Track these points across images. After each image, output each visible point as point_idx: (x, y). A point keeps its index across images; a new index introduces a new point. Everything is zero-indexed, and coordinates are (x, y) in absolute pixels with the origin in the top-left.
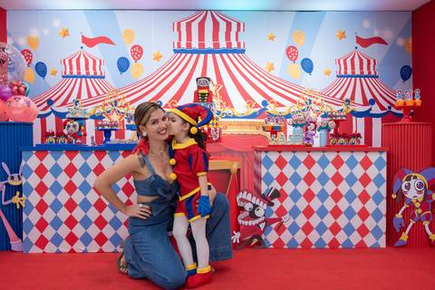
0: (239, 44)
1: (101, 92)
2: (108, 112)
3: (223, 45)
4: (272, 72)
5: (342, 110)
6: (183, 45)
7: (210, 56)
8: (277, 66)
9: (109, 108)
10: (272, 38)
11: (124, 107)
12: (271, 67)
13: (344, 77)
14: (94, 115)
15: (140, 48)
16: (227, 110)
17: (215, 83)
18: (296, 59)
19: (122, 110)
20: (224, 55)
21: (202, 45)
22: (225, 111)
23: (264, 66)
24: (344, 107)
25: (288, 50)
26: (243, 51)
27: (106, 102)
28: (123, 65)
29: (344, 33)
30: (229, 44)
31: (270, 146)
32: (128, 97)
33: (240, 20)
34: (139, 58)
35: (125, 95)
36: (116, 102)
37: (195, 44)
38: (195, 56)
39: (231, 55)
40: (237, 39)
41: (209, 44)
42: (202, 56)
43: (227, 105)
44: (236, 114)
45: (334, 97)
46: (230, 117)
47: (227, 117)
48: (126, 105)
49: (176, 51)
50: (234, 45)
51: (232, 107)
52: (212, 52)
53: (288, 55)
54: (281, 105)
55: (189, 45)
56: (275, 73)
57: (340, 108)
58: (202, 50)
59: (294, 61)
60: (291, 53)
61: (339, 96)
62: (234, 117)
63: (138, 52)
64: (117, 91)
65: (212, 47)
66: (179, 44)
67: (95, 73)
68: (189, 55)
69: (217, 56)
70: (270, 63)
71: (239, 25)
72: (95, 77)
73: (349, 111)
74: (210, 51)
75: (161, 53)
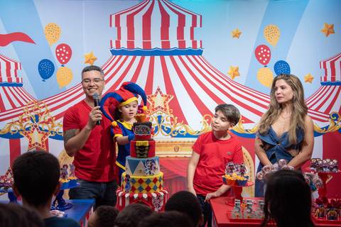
0: (194, 43)
1: (17, 105)
2: (28, 129)
3: (174, 44)
4: (236, 79)
5: (327, 127)
6: (124, 45)
7: (157, 59)
8: (243, 72)
9: (29, 124)
10: (237, 35)
11: (47, 123)
12: (236, 73)
13: (330, 84)
14: (9, 133)
15: (68, 48)
16: (180, 127)
17: (164, 93)
18: (267, 62)
19: (45, 127)
20: (176, 57)
21: (147, 45)
22: (177, 128)
23: (227, 72)
24: (330, 124)
25: (258, 50)
26: (200, 53)
27: (25, 116)
28: (46, 70)
29: (332, 27)
30: (182, 44)
31: (231, 220)
32: (53, 110)
33: (196, 12)
34: (67, 61)
35: (49, 108)
36: (37, 116)
37: (139, 44)
38: (138, 58)
39: (184, 57)
40: (192, 37)
41: (156, 43)
42: (147, 59)
43: (179, 121)
44: (189, 133)
45: (317, 110)
46: (182, 136)
47: (179, 136)
48: (50, 120)
49: (114, 52)
50: (189, 45)
51: (186, 123)
52: (160, 53)
53: (257, 57)
54: (248, 121)
55: (131, 44)
56: (241, 80)
57: (324, 125)
58: (147, 51)
59: (265, 64)
60: (262, 54)
61: (323, 109)
62: (188, 135)
63: (65, 53)
64: (38, 103)
65: (160, 46)
66: (118, 43)
67: (10, 79)
68: (131, 58)
69: (167, 58)
70: (235, 67)
71: (194, 18)
72: (10, 84)
73: (337, 128)
74: (157, 52)
75: (95, 55)
